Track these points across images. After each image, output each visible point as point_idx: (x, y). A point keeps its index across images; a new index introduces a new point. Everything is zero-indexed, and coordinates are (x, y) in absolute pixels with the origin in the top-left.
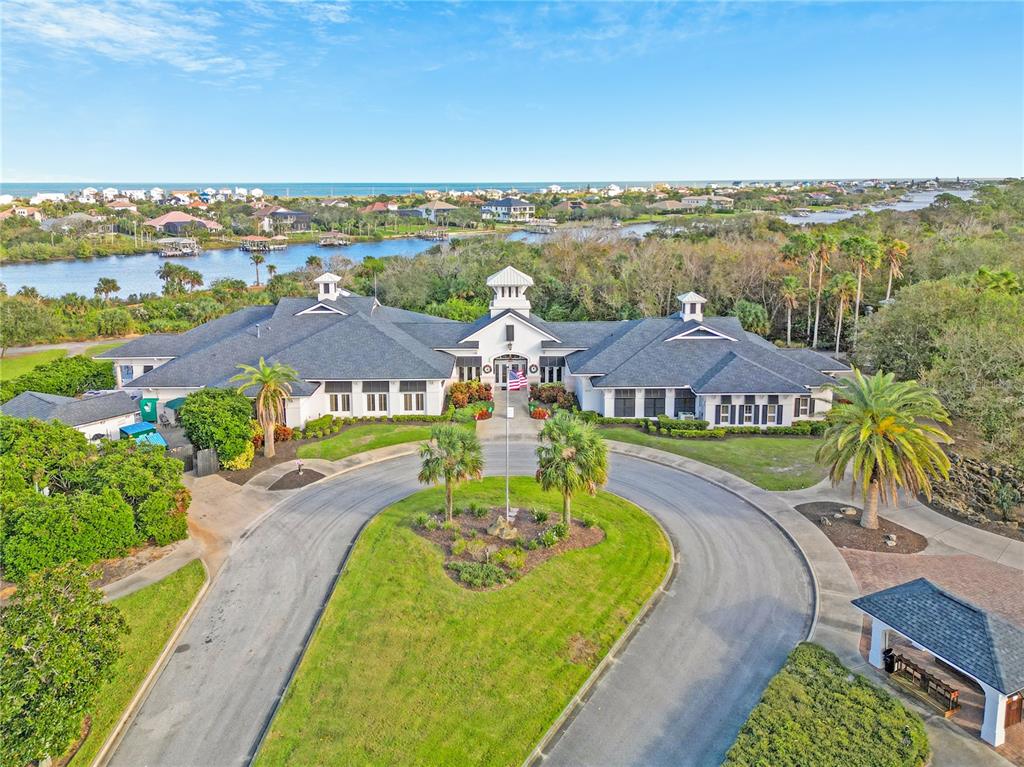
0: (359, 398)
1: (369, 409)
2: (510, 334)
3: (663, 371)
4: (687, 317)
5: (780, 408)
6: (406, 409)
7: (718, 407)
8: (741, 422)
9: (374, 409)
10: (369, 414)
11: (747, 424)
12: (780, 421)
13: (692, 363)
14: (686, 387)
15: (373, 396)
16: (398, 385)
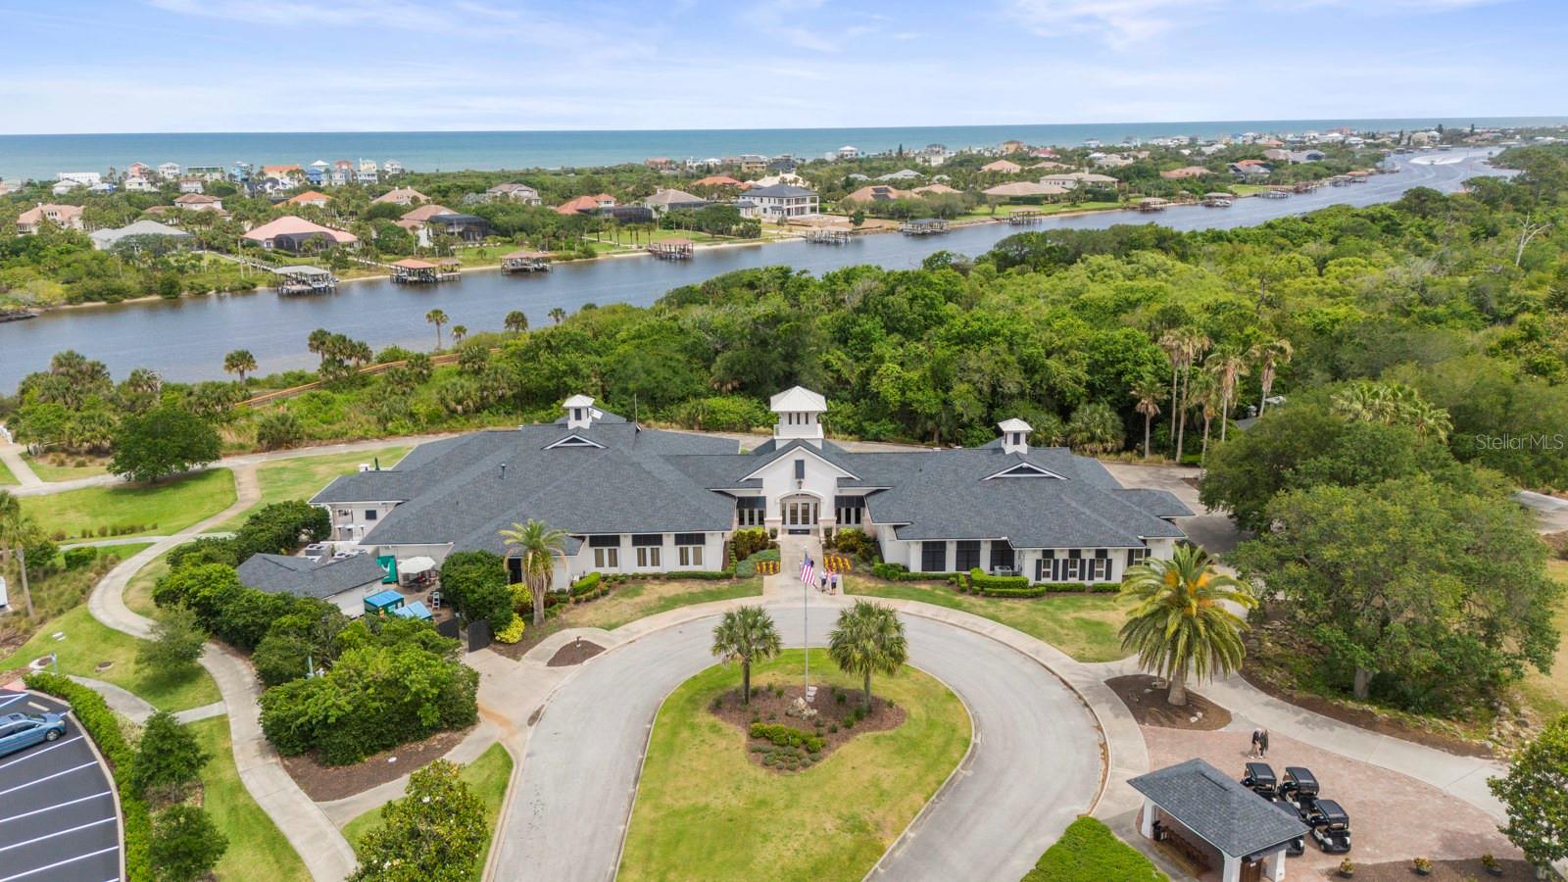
0: (627, 554)
1: (639, 565)
2: (800, 469)
3: (977, 519)
4: (1009, 448)
5: (1109, 562)
6: (682, 564)
7: (1038, 562)
8: (1065, 578)
9: (645, 565)
10: (642, 570)
11: (1073, 581)
12: (1108, 577)
13: (1013, 508)
14: (1004, 538)
15: (644, 550)
16: (673, 539)
